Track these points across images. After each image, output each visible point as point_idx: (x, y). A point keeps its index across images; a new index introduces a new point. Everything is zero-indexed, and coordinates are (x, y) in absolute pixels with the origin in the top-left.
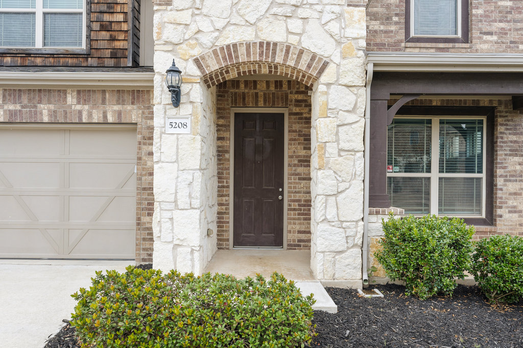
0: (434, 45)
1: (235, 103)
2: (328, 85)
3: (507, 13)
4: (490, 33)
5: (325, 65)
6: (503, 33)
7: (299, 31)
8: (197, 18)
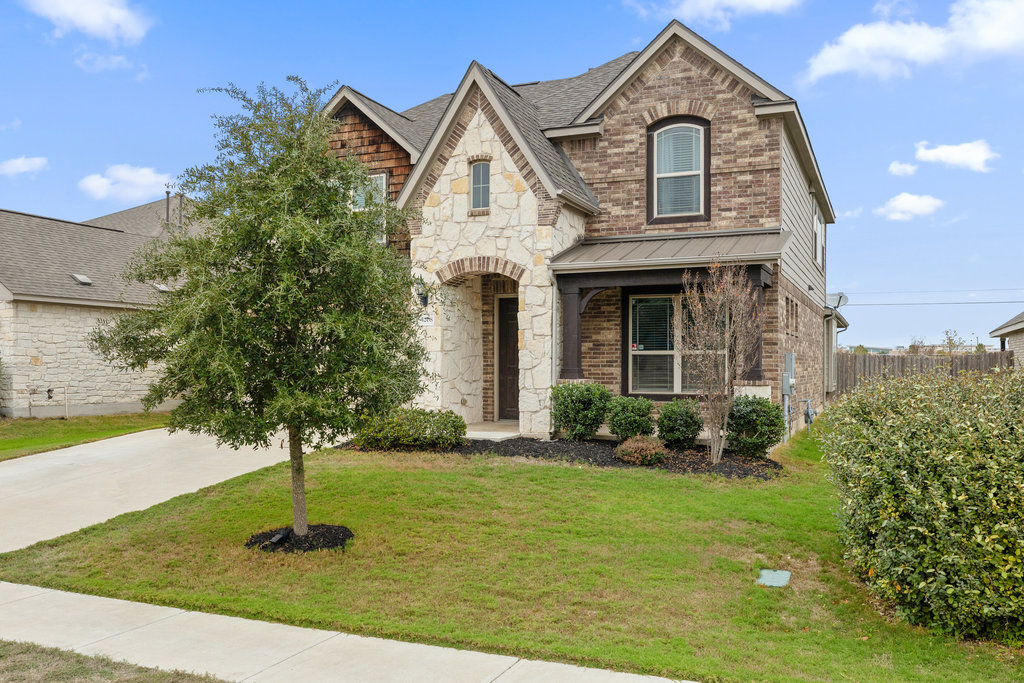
0: (672, 225)
1: (496, 290)
2: (525, 286)
3: (747, 187)
4: (729, 210)
5: (523, 271)
6: (742, 208)
7: (504, 247)
8: (438, 242)
